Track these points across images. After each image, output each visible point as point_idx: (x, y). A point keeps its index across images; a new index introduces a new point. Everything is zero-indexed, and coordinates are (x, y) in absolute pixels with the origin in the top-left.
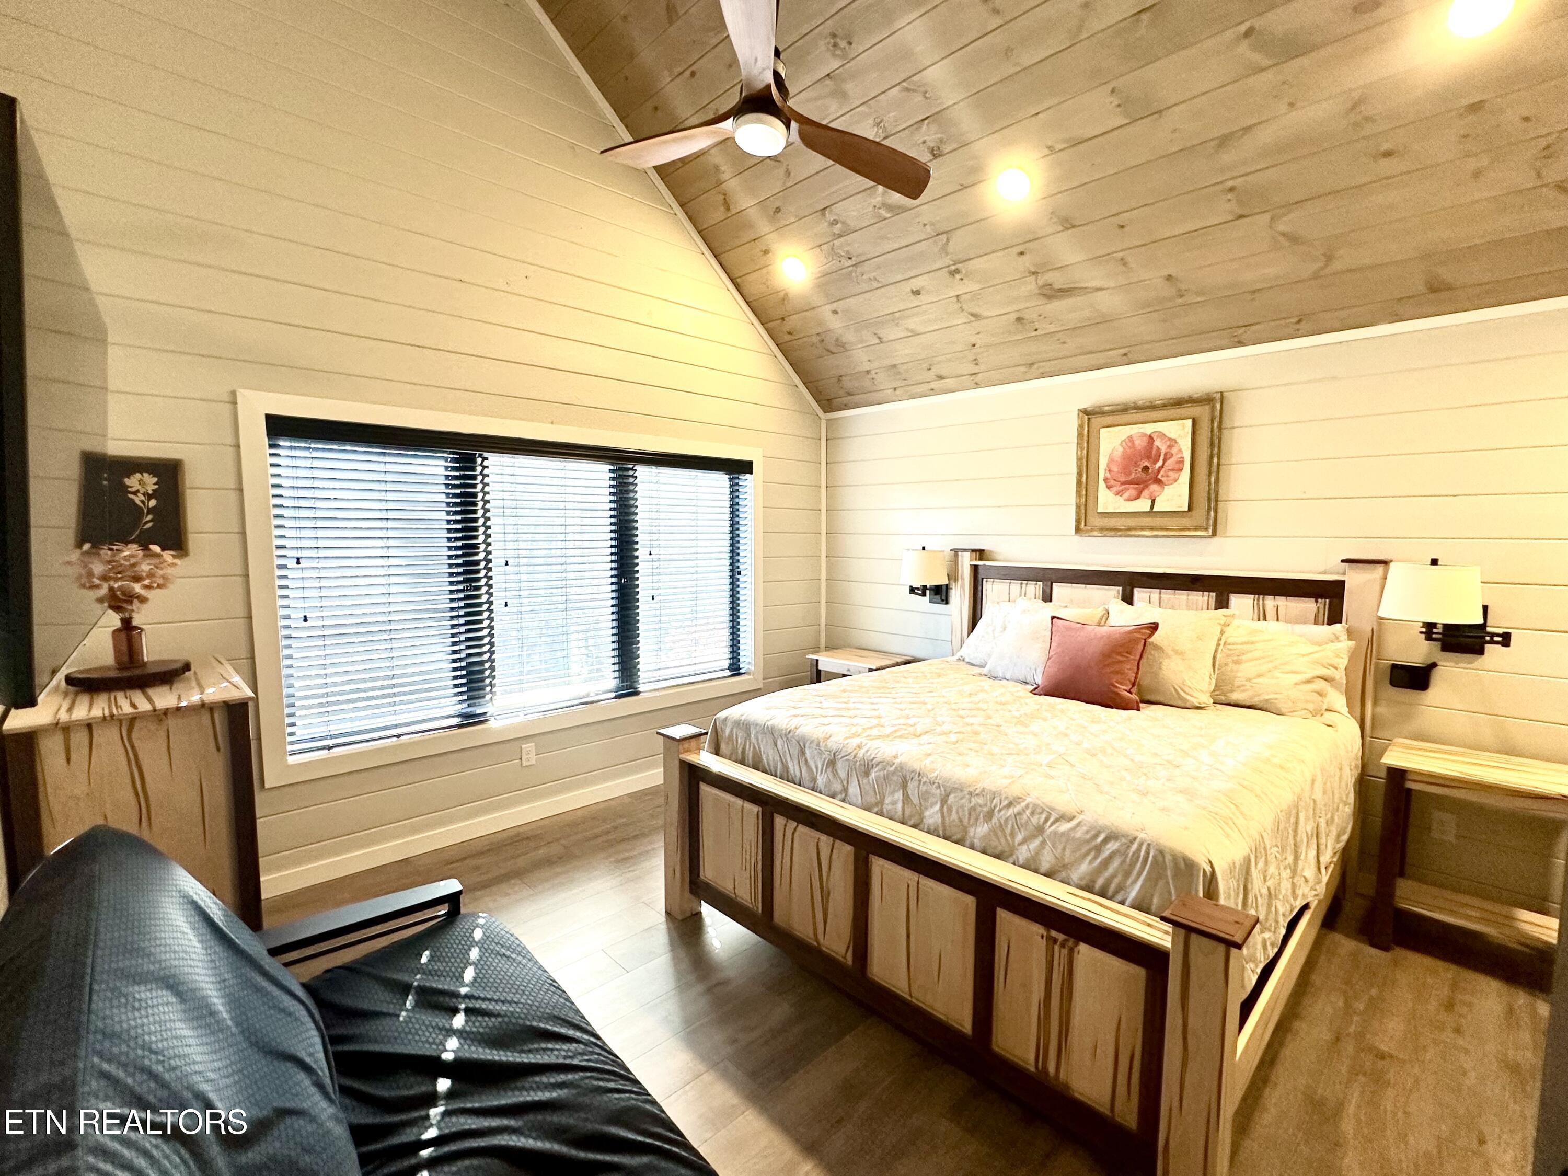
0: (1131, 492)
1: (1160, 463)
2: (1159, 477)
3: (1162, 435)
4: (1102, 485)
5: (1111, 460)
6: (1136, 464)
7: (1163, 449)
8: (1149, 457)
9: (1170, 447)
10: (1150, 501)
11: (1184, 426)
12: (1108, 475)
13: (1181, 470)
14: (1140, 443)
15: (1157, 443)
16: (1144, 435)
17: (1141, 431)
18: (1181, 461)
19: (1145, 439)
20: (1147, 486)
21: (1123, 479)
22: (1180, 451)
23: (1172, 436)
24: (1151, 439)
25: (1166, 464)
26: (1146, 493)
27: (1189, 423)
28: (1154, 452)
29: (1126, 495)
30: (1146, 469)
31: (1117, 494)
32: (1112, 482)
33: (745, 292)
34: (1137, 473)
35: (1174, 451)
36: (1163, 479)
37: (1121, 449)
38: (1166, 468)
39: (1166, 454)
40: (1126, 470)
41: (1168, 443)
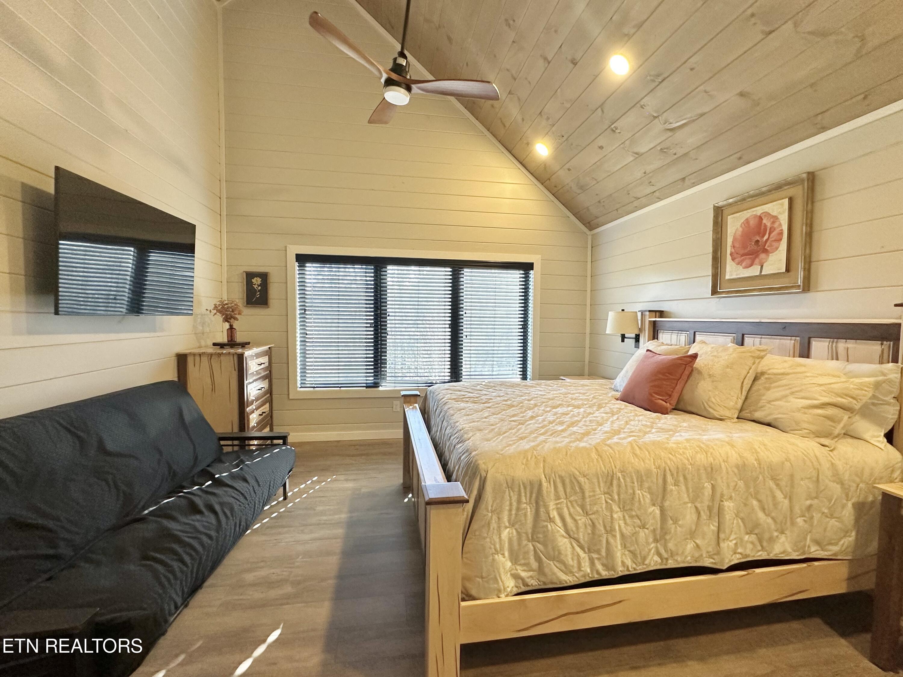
0: (747, 262)
1: (766, 237)
2: (766, 247)
3: (767, 214)
4: (729, 257)
5: (735, 240)
6: (751, 240)
7: (769, 225)
8: (758, 233)
9: (773, 222)
10: (760, 267)
11: (782, 204)
12: (733, 251)
13: (781, 240)
14: (752, 223)
15: (764, 221)
16: (756, 216)
17: (754, 213)
18: (781, 233)
19: (757, 220)
20: (757, 256)
21: (742, 252)
22: (780, 225)
23: (774, 214)
24: (760, 218)
25: (771, 236)
26: (757, 261)
27: (786, 201)
28: (762, 228)
29: (744, 264)
30: (757, 241)
31: (738, 264)
32: (735, 255)
33: (528, 168)
34: (752, 247)
35: (776, 225)
36: (768, 249)
37: (741, 229)
38: (770, 240)
39: (770, 229)
40: (744, 247)
41: (772, 220)
